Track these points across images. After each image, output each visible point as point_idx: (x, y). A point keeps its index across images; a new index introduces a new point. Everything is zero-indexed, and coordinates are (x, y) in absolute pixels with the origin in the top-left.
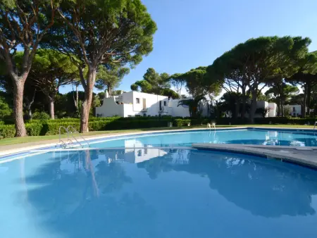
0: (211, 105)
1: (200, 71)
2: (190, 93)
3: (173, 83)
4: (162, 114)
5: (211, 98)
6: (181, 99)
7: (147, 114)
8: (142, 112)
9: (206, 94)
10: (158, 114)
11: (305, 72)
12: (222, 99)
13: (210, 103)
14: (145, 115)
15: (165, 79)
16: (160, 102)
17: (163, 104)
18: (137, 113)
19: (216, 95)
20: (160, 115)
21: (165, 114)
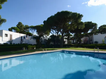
0: (46, 39)
1: (42, 26)
2: (38, 34)
3: (30, 29)
4: (22, 43)
5: (46, 37)
6: (33, 36)
7: (13, 43)
8: (9, 41)
9: (44, 35)
10: (20, 43)
11: (79, 28)
12: (50, 37)
13: (45, 39)
14: (11, 43)
15: (27, 27)
16: (22, 37)
17: (23, 38)
18: (5, 42)
19: (48, 36)
20: (21, 43)
21: (24, 43)
